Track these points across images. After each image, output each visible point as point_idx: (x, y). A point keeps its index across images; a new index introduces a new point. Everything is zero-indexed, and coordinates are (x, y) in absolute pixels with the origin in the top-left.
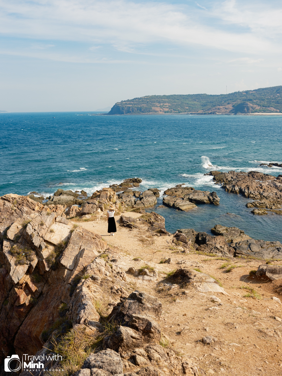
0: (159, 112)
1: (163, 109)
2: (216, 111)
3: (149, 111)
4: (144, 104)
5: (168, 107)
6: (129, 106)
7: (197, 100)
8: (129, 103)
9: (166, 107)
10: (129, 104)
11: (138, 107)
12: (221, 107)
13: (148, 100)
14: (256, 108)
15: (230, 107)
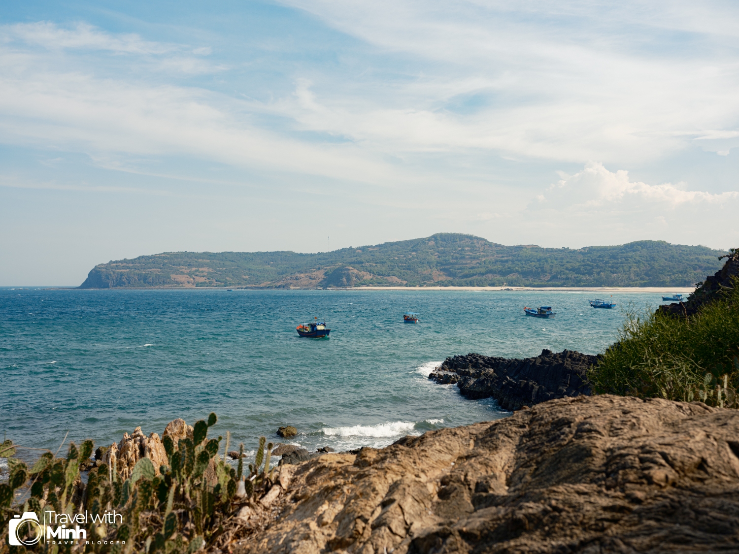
0: (184, 285)
1: (194, 279)
2: (291, 284)
3: (164, 283)
4: (156, 268)
5: (206, 274)
6: (121, 271)
7: (272, 263)
8: (123, 266)
9: (202, 274)
10: (124, 268)
11: (142, 274)
12: (302, 275)
13: (166, 261)
14: (365, 278)
15: (320, 275)
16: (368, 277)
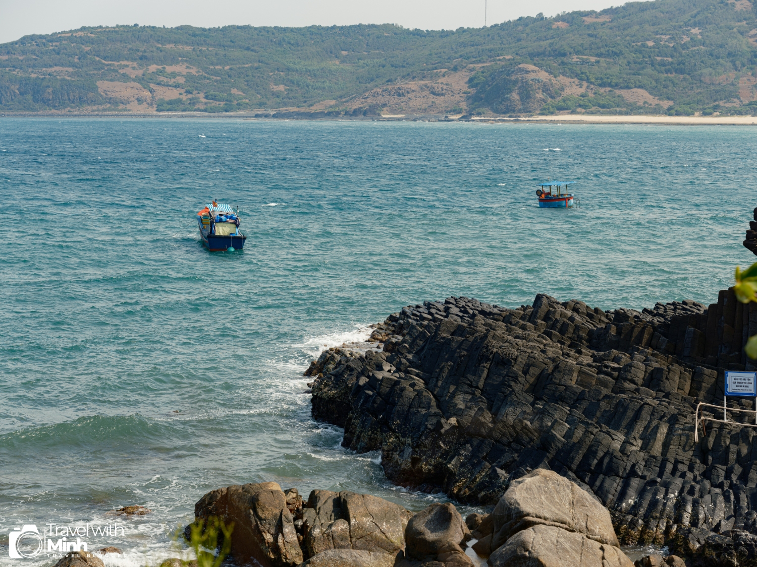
0: (128, 107)
1: (153, 91)
2: (384, 105)
3: (82, 101)
4: (62, 65)
5: (181, 80)
7: (344, 53)
9: (172, 81)
11: (29, 78)
12: (413, 85)
13: (87, 48)
14: (568, 92)
15: (458, 82)
16: (574, 89)
